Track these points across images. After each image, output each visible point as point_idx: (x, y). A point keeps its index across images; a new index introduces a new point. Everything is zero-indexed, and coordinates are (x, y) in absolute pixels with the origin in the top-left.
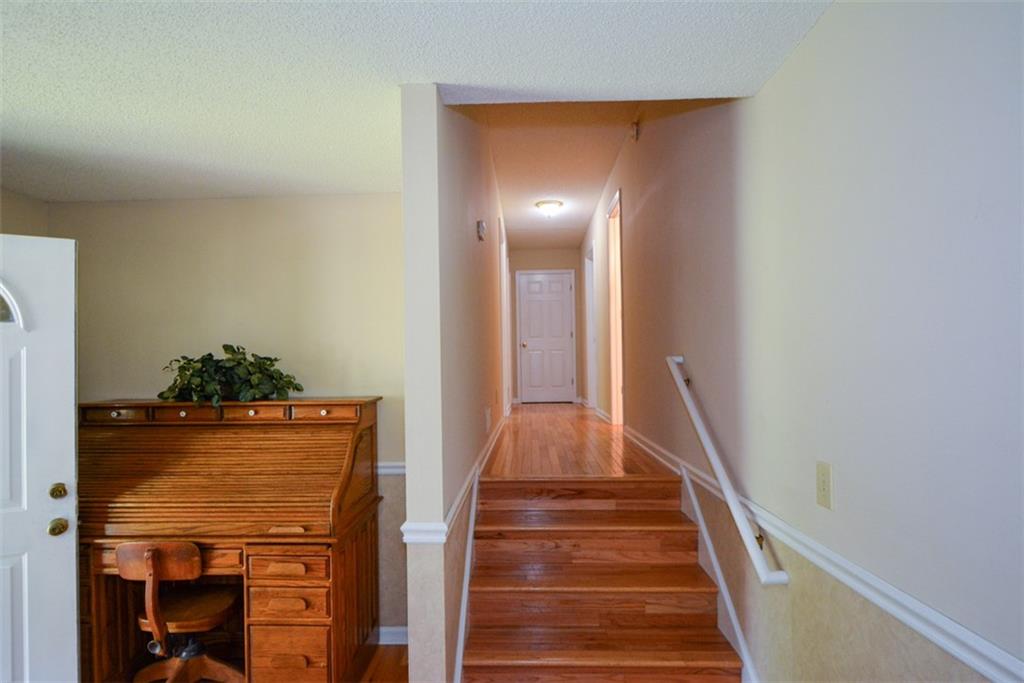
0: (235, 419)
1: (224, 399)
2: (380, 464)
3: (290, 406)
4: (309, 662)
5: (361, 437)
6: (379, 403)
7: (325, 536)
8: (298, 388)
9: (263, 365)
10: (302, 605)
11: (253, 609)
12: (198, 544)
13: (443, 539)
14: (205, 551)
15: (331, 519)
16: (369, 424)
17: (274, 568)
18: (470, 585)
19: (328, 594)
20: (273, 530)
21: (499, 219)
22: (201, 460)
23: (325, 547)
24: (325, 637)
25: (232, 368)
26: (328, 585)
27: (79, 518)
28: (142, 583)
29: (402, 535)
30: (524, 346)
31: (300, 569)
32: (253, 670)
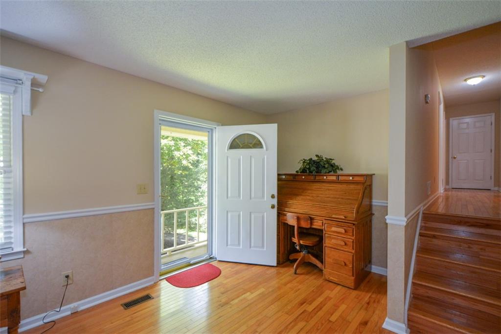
0: (319, 180)
1: (317, 172)
2: (373, 201)
3: (339, 176)
4: (345, 264)
5: (366, 188)
6: (373, 176)
7: (352, 221)
8: (342, 170)
9: (328, 161)
10: (343, 244)
11: (326, 241)
12: (310, 217)
13: (405, 224)
14: (311, 219)
15: (355, 215)
16: (369, 184)
17: (334, 229)
18: (417, 253)
19: (353, 242)
20: (334, 216)
21: (439, 92)
22: (309, 192)
23: (352, 225)
24: (351, 257)
25: (318, 162)
26: (353, 238)
27: (278, 205)
28: (294, 227)
29: (386, 220)
30: (454, 158)
31: (343, 231)
32: (326, 262)
